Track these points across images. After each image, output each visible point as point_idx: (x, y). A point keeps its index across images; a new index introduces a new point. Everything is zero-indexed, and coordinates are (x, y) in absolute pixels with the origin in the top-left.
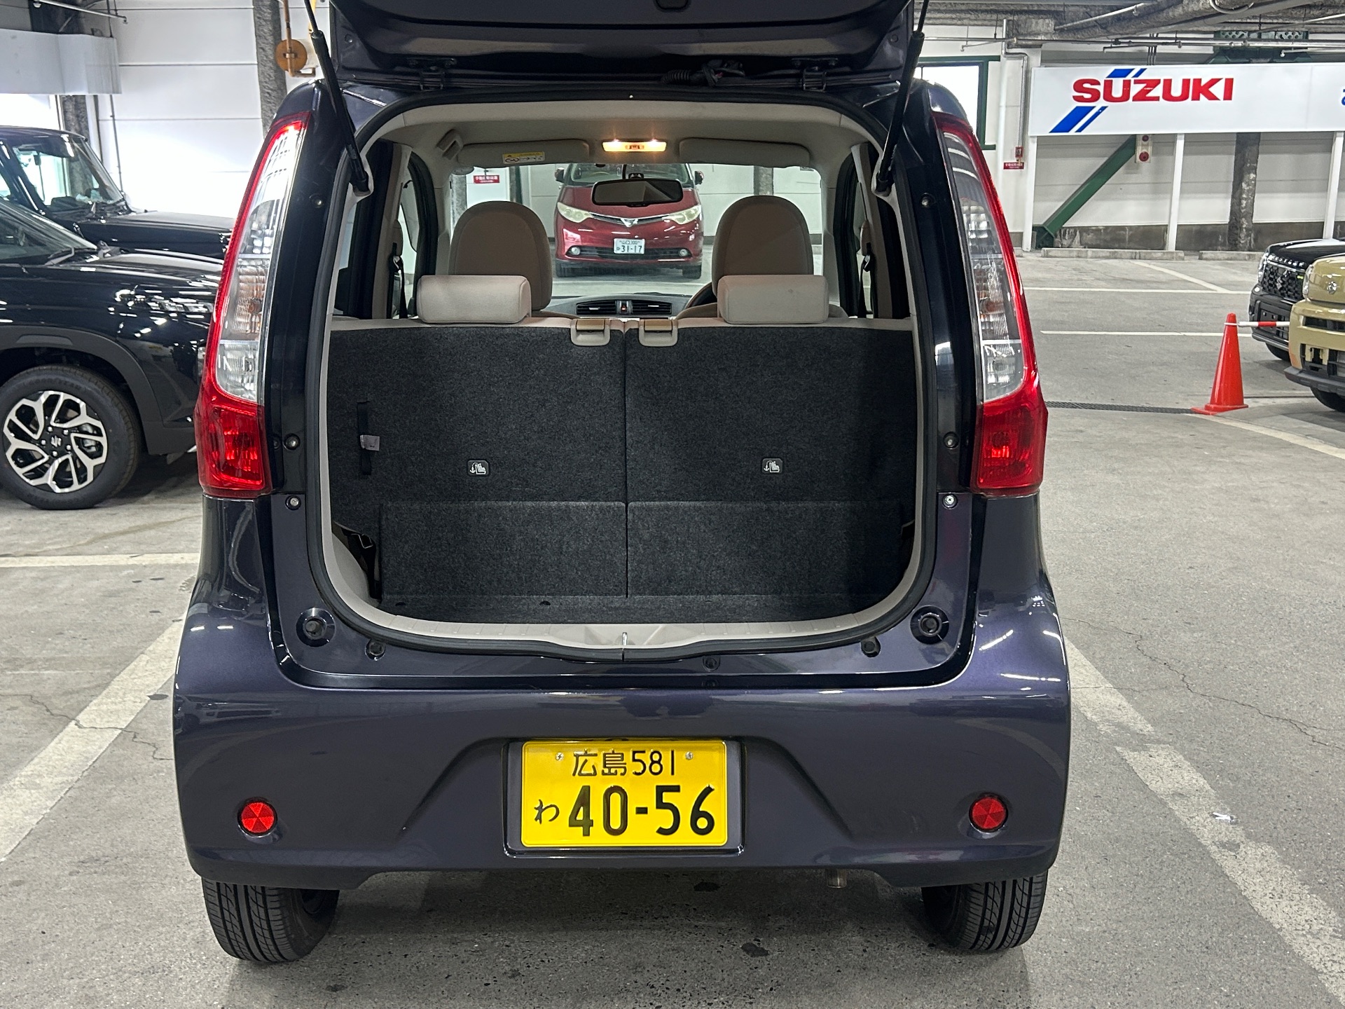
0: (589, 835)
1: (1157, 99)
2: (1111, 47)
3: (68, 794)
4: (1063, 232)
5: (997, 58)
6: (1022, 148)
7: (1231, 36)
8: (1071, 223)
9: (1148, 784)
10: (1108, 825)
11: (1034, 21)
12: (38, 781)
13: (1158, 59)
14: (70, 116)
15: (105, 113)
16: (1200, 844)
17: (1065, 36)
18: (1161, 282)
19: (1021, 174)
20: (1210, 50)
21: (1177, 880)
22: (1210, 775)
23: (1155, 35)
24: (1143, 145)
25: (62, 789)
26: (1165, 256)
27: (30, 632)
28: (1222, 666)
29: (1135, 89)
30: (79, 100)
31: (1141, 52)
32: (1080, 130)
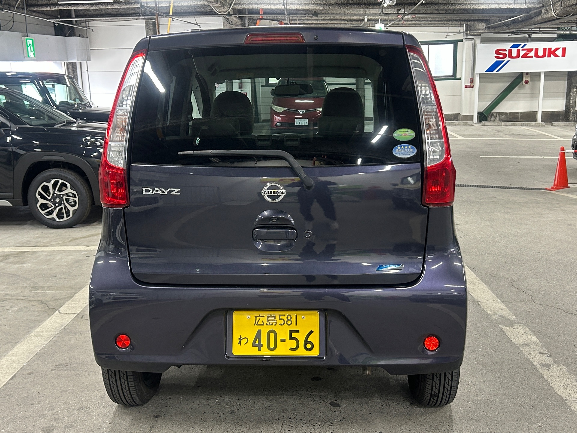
0: (261, 350)
1: (532, 57)
2: (511, 35)
3: (53, 339)
4: (491, 115)
5: (462, 41)
6: (473, 79)
7: (565, 29)
8: (495, 111)
9: (512, 340)
10: (493, 356)
11: (477, 24)
12: (41, 334)
13: (532, 40)
14: (70, 71)
15: (84, 69)
16: (533, 365)
17: (491, 30)
18: (534, 136)
19: (472, 90)
20: (555, 36)
21: (522, 379)
22: (540, 337)
23: (531, 30)
24: (526, 77)
25: (51, 337)
26: (537, 125)
27: (42, 276)
28: (549, 293)
29: (522, 53)
30: (74, 64)
31: (525, 37)
32: (498, 71)
